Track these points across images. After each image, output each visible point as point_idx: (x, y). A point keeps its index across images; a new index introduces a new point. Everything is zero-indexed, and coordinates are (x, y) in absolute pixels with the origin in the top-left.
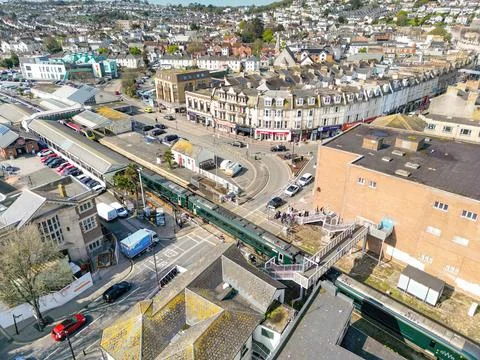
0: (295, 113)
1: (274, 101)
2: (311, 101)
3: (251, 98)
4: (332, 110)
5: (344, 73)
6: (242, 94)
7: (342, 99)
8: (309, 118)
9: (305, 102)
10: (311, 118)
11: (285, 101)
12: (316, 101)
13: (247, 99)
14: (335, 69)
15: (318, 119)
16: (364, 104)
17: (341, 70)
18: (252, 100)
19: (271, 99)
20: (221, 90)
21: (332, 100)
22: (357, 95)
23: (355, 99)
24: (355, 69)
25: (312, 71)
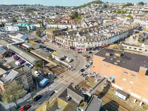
0: (87, 43)
1: (81, 40)
2: (92, 40)
3: (74, 39)
4: (98, 42)
5: (102, 29)
6: (72, 38)
7: (101, 39)
8: (91, 45)
9: (90, 40)
10: (92, 44)
11: (84, 40)
12: (93, 40)
13: (73, 39)
14: (99, 28)
15: (94, 45)
16: (107, 40)
17: (101, 29)
18: (75, 39)
19: (80, 39)
20: (66, 36)
21: (98, 39)
22: (105, 38)
23: (104, 39)
24: (105, 28)
25: (92, 29)
